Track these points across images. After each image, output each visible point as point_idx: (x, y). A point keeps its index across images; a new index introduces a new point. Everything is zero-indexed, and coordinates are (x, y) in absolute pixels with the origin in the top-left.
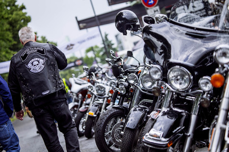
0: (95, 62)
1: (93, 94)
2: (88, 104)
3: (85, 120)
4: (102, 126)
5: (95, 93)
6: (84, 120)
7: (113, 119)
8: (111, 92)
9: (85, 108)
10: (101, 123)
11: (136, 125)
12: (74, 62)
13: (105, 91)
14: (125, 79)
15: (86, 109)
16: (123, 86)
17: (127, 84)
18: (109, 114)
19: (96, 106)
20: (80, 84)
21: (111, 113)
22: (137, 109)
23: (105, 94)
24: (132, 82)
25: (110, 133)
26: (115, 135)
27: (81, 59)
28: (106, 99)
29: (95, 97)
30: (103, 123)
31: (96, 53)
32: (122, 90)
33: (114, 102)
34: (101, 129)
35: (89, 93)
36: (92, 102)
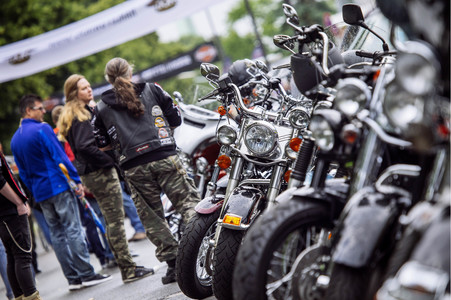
0: (258, 52)
1: (235, 154)
2: (223, 190)
3: (212, 241)
4: (256, 259)
5: (244, 151)
6: (209, 243)
7: (295, 237)
8: (293, 145)
9: (214, 202)
10: (254, 252)
11: (367, 254)
12: (191, 53)
13: (276, 144)
14: (331, 98)
15: (215, 206)
16: (324, 125)
17: (335, 116)
18: (281, 220)
19: (248, 194)
20: (202, 125)
21: (287, 214)
22: (372, 198)
23: (276, 155)
24: (350, 107)
25: (285, 285)
26: (302, 289)
27: (214, 42)
28: (279, 171)
29: (245, 164)
30: (260, 250)
31: (260, 22)
32: (321, 136)
33: (302, 179)
34: (254, 269)
35: (222, 152)
36: (233, 182)
